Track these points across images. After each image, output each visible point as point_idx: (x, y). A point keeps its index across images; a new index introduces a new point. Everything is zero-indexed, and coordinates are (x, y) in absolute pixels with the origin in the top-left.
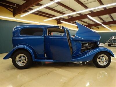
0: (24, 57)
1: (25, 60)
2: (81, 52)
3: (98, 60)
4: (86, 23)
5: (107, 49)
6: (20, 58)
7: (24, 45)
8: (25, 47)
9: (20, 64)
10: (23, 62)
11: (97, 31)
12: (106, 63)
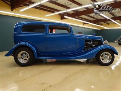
0: (25, 54)
1: (27, 57)
2: (84, 50)
3: (101, 58)
4: (93, 18)
5: (111, 46)
6: (22, 55)
7: (26, 42)
8: (27, 44)
9: (22, 61)
10: (25, 60)
11: (106, 28)
12: (109, 61)
